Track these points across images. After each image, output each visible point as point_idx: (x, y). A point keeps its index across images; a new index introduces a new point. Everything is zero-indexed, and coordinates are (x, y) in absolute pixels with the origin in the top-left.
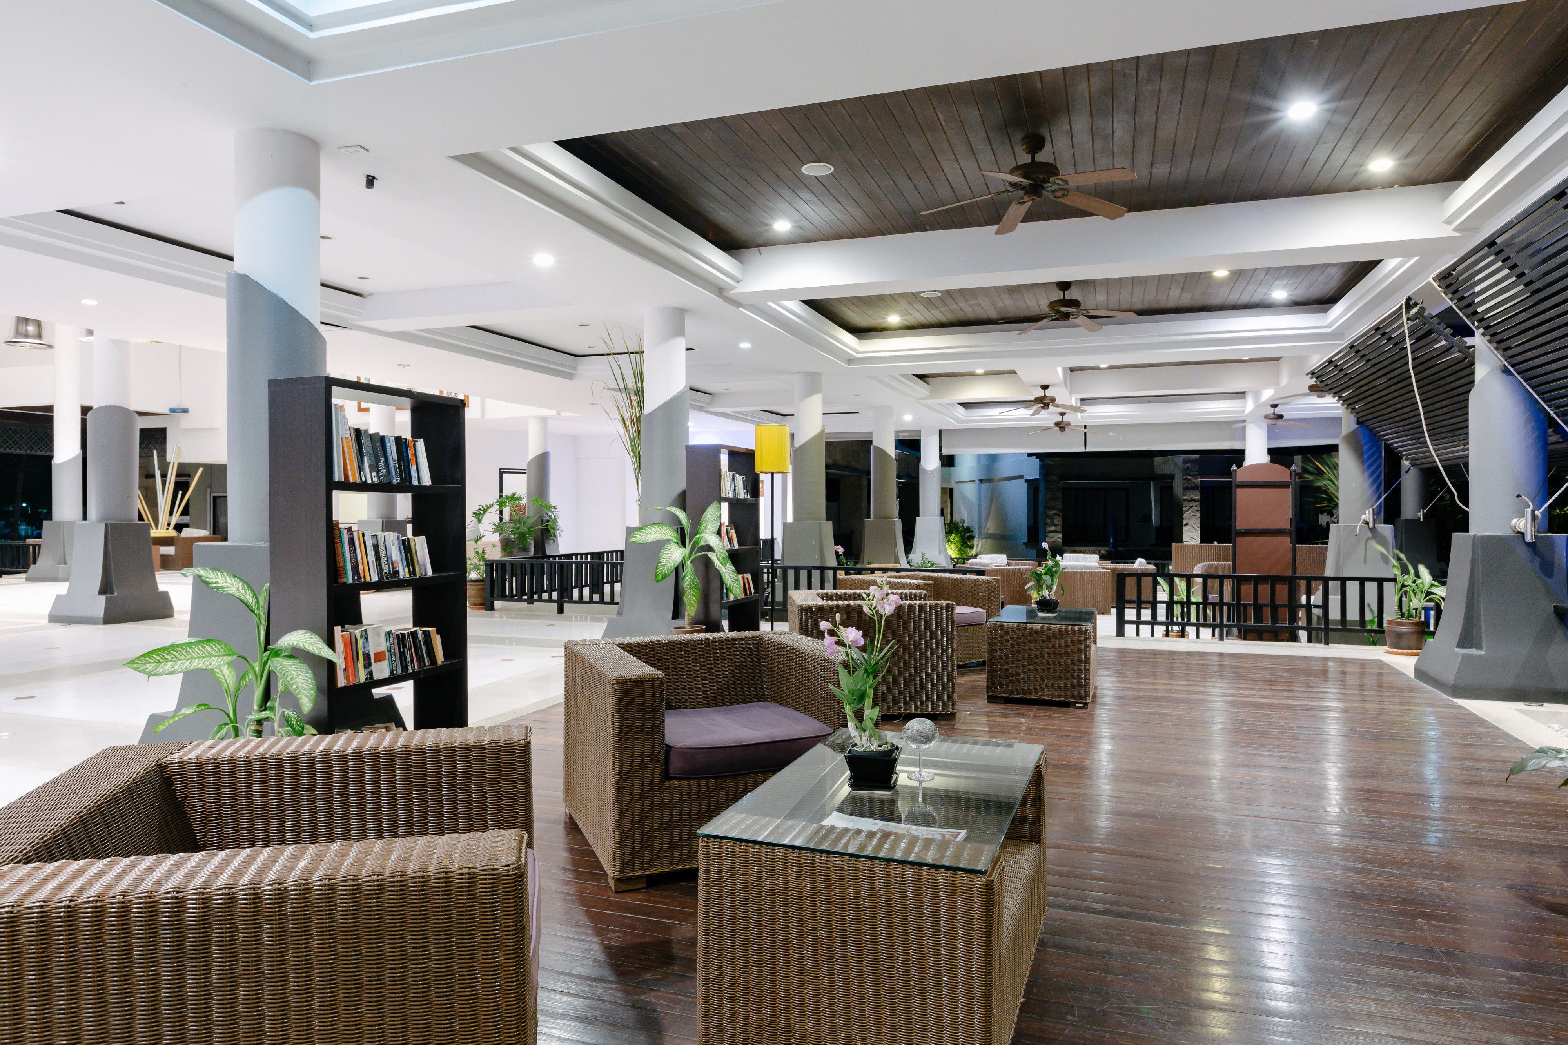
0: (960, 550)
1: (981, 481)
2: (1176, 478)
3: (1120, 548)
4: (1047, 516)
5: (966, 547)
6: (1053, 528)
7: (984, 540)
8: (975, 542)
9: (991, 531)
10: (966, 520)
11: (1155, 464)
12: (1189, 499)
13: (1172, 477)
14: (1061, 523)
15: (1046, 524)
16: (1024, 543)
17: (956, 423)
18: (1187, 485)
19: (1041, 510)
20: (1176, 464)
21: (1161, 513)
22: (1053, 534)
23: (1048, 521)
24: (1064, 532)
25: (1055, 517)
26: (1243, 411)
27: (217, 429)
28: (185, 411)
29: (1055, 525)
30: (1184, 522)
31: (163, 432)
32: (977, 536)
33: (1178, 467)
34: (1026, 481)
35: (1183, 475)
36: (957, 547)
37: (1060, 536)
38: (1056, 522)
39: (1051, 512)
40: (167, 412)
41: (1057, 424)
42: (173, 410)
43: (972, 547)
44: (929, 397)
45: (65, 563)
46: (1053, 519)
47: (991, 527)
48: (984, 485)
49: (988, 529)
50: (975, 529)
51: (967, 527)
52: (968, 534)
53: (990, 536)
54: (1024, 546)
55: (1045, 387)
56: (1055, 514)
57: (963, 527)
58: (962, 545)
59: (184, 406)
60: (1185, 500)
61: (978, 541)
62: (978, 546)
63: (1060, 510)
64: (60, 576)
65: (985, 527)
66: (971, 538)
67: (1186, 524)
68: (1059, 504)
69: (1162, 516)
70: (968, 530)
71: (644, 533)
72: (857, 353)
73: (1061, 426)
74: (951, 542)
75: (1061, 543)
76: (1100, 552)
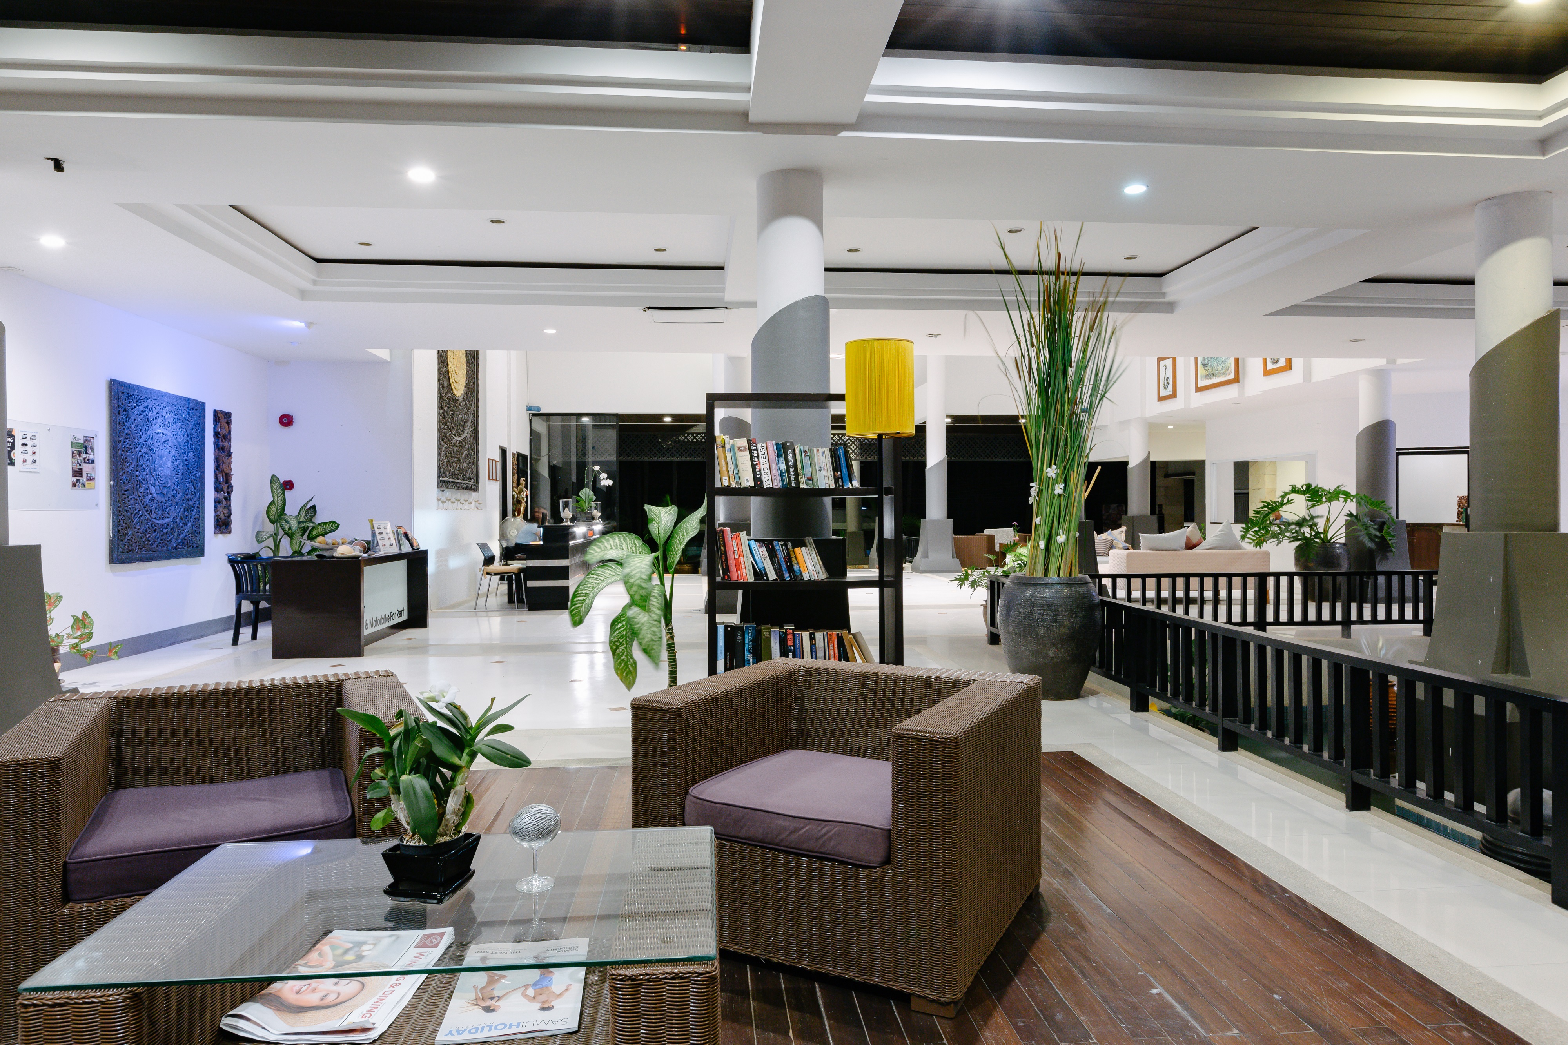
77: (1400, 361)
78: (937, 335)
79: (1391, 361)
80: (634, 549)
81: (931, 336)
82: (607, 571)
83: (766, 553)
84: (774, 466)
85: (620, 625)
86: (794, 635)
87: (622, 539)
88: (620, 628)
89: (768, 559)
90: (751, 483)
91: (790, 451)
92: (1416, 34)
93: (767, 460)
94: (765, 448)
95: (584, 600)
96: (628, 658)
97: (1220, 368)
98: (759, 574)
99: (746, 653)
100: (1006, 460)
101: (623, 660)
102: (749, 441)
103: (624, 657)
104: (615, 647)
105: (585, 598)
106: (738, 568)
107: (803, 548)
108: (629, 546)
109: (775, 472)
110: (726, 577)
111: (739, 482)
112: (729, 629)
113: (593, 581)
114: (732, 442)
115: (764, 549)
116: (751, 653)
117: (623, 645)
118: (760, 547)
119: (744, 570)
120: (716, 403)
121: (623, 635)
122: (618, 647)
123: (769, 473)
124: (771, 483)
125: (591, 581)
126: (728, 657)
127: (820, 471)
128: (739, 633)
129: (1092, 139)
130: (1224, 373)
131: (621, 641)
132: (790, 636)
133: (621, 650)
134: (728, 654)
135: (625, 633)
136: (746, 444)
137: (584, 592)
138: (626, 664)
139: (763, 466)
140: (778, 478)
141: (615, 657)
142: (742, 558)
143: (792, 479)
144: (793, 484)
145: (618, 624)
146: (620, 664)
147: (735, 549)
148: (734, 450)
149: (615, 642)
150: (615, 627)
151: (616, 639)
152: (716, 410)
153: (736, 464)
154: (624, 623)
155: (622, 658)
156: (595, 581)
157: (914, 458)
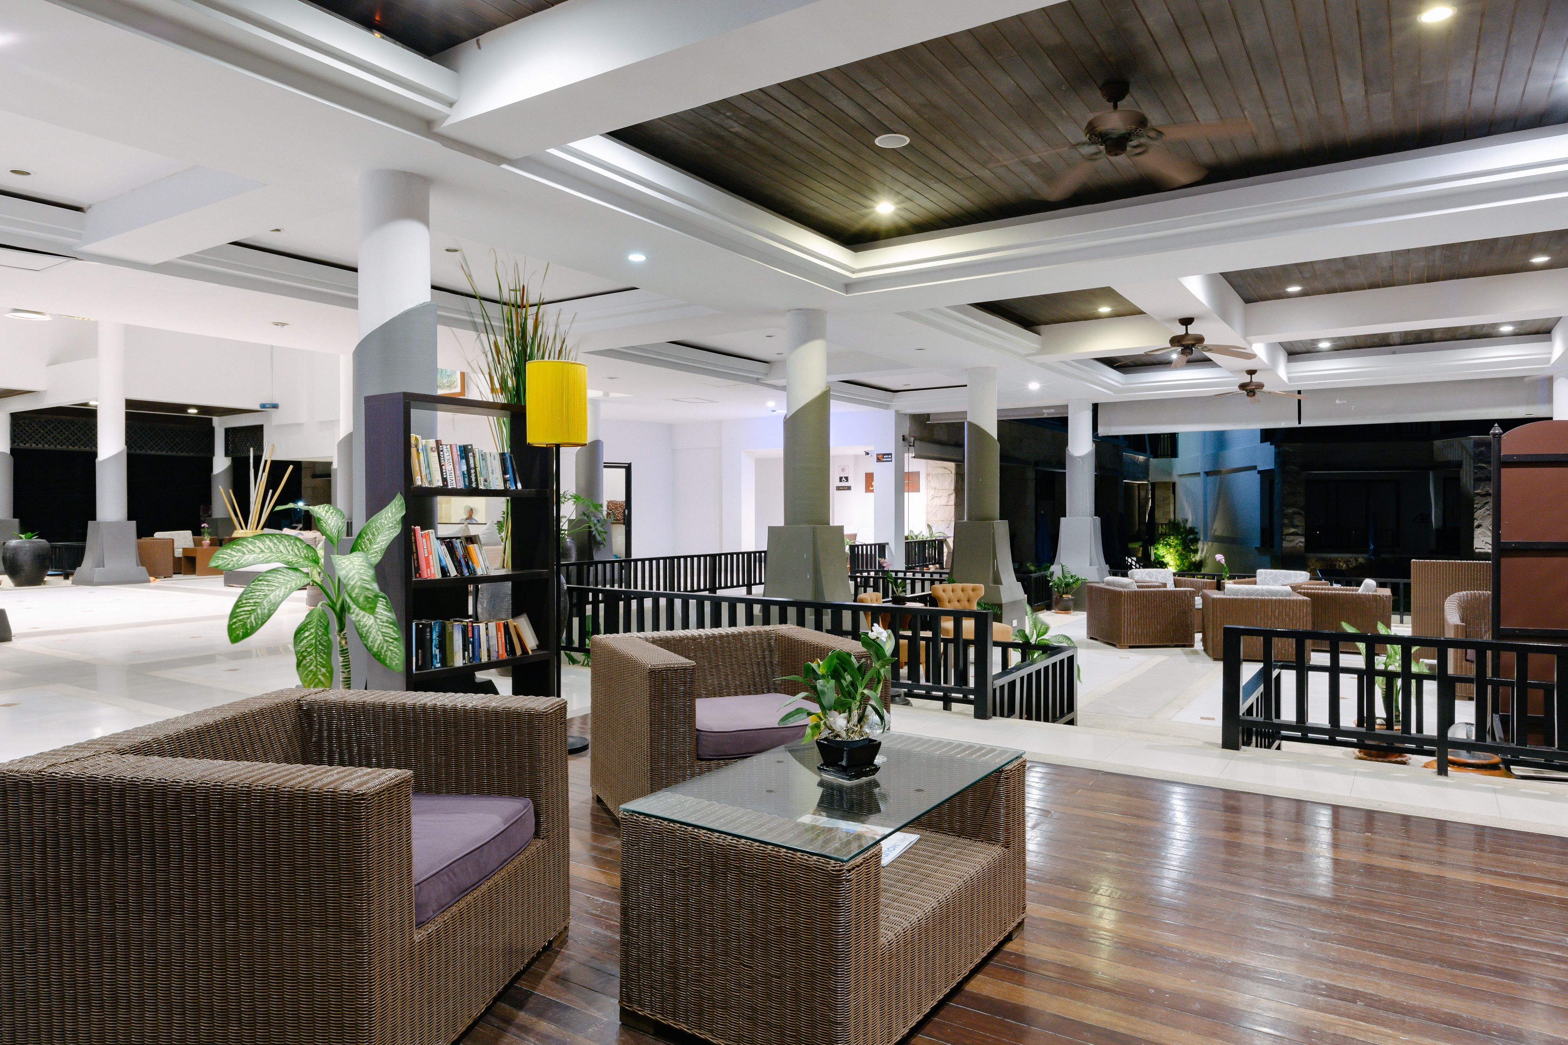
0: (1181, 555)
1: (1207, 474)
2: (1464, 466)
3: (1383, 556)
4: (1285, 516)
5: (1188, 552)
6: (1292, 530)
7: (1210, 544)
8: (1200, 545)
9: (1218, 533)
10: (1190, 520)
11: (1435, 448)
12: (1483, 493)
13: (1459, 465)
14: (1303, 524)
15: (1283, 525)
16: (1256, 548)
17: (1111, 393)
18: (1479, 475)
19: (1276, 508)
20: (1463, 447)
21: (1444, 511)
22: (1292, 537)
23: (1286, 521)
24: (1307, 536)
25: (1295, 516)
26: (1549, 359)
27: (302, 424)
28: (275, 406)
29: (1296, 527)
30: (1476, 523)
31: (259, 429)
32: (1202, 538)
33: (1468, 452)
34: (1259, 472)
35: (1475, 462)
36: (1177, 551)
37: (1303, 540)
38: (1296, 522)
39: (1290, 511)
40: (258, 408)
41: (1243, 386)
42: (263, 406)
43: (1196, 551)
44: (1040, 352)
45: (104, 567)
46: (1293, 518)
47: (1218, 528)
48: (1210, 479)
49: (1215, 530)
50: (1200, 530)
51: (1190, 528)
52: (1192, 536)
53: (1218, 539)
54: (1256, 552)
55: (1187, 321)
56: (1295, 513)
57: (1185, 527)
58: (1184, 549)
59: (275, 402)
60: (1478, 494)
61: (1204, 544)
62: (1203, 550)
63: (1301, 508)
64: (96, 580)
65: (1212, 528)
66: (1196, 540)
67: (1479, 526)
68: (1300, 501)
69: (1445, 515)
70: (1192, 531)
71: (239, 551)
72: (853, 272)
73: (1250, 389)
74: (1170, 545)
75: (1303, 549)
76: (1356, 560)
77: (612, 395)
78: (283, 324)
79: (606, 394)
80: (296, 551)
81: (277, 324)
82: (279, 577)
83: (446, 550)
84: (457, 467)
85: (307, 634)
86: (473, 627)
87: (275, 541)
88: (308, 636)
89: (448, 556)
90: (440, 484)
91: (471, 454)
92: (821, 207)
93: (451, 461)
94: (449, 449)
95: (252, 610)
96: (317, 668)
97: (445, 381)
98: (444, 570)
99: (434, 649)
100: (164, 453)
101: (311, 671)
102: (437, 442)
103: (312, 667)
104: (301, 658)
105: (254, 608)
106: (428, 566)
107: (475, 545)
108: (290, 549)
109: (458, 473)
110: (418, 575)
111: (430, 482)
112: (421, 626)
113: (263, 588)
114: (424, 441)
115: (444, 547)
116: (437, 648)
117: (312, 654)
118: (442, 545)
119: (432, 568)
120: (412, 403)
121: (312, 644)
122: (304, 657)
123: (453, 474)
124: (454, 484)
125: (259, 588)
126: (420, 655)
127: (493, 473)
128: (428, 630)
129: (658, 222)
130: (449, 387)
131: (309, 650)
132: (470, 628)
133: (308, 660)
134: (420, 651)
135: (314, 641)
136: (434, 445)
137: (251, 601)
138: (315, 674)
139: (448, 467)
140: (461, 479)
141: (301, 669)
142: (431, 556)
143: (473, 480)
144: (474, 485)
145: (304, 633)
146: (307, 675)
147: (425, 547)
148: (426, 450)
149: (303, 652)
150: (301, 636)
151: (304, 649)
152: (412, 410)
153: (428, 465)
154: (313, 631)
155: (310, 669)
156: (267, 588)
157: (37, 445)
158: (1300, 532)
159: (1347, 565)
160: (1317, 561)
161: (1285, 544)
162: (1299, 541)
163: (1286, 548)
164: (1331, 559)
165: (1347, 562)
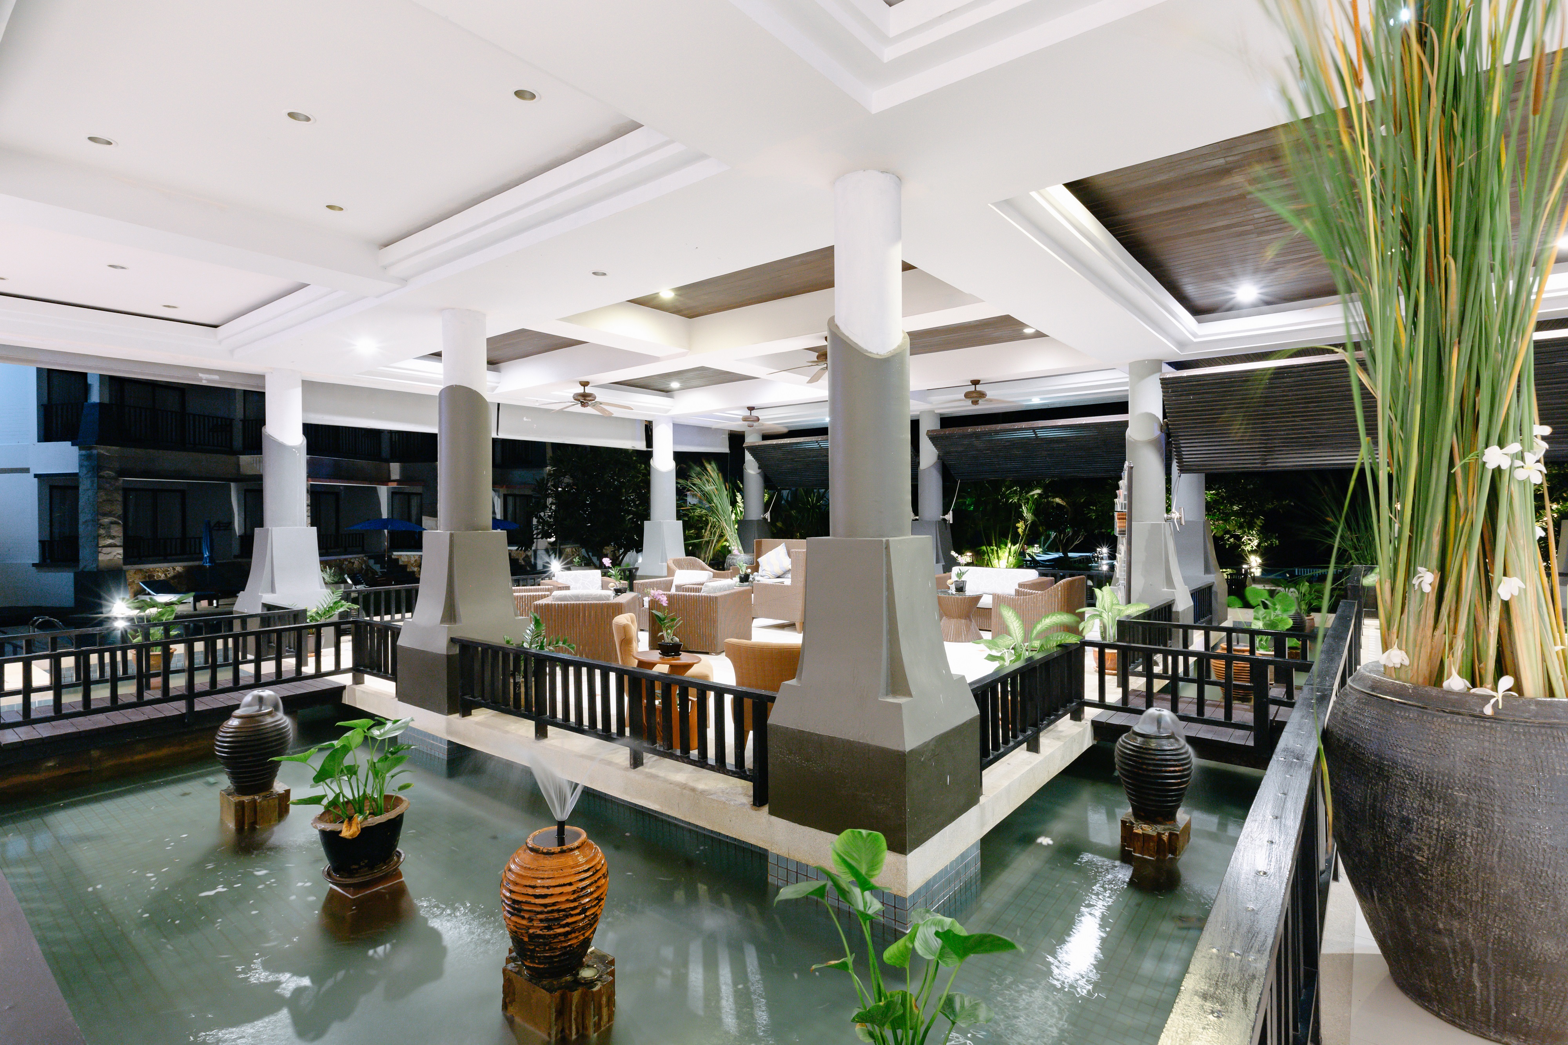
4: (100, 526)
6: (109, 541)
11: (242, 462)
14: (121, 535)
15: (99, 536)
22: (109, 549)
23: (102, 531)
24: (126, 546)
25: (112, 525)
29: (113, 537)
34: (36, 476)
37: (121, 551)
38: (114, 533)
39: (106, 520)
46: (109, 528)
56: (112, 523)
63: (119, 517)
68: (119, 509)
75: (122, 561)
76: (174, 569)
158: (118, 544)
159: (166, 575)
160: (135, 573)
161: (101, 557)
162: (117, 554)
163: (103, 561)
164: (149, 570)
165: (165, 572)
